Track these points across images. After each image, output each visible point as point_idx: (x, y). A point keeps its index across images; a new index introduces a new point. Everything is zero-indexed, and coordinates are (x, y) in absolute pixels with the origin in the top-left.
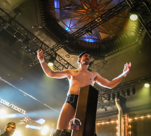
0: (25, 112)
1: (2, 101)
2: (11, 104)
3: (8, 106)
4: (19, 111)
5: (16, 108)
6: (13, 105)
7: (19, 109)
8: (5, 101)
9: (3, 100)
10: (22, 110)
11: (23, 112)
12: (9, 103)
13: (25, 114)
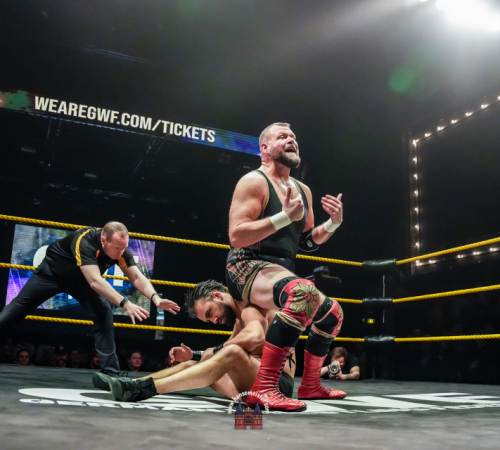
0: (213, 133)
1: (127, 119)
2: (159, 121)
3: (149, 128)
4: (193, 137)
5: (179, 130)
6: (166, 123)
7: (191, 131)
8: (133, 116)
9: (129, 116)
10: (200, 132)
11: (206, 133)
12: (150, 120)
13: (213, 140)
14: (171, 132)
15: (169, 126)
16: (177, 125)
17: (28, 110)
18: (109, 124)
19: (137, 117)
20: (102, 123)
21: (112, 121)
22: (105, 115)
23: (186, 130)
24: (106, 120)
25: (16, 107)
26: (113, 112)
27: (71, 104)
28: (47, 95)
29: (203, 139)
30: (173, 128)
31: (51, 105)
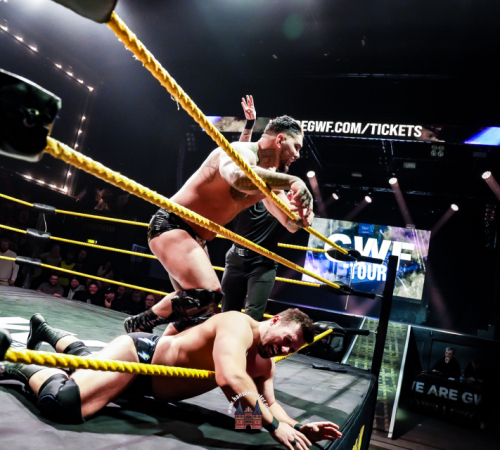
0: (421, 128)
1: (340, 127)
2: (368, 125)
3: (359, 132)
4: (400, 134)
5: (386, 129)
6: (374, 125)
7: (397, 129)
8: (345, 123)
9: (341, 124)
10: (407, 129)
11: (413, 129)
12: (359, 125)
13: (420, 134)
14: (379, 133)
15: (377, 128)
16: (384, 126)
18: (324, 133)
19: (349, 124)
20: (320, 133)
21: (327, 131)
22: (321, 126)
23: (393, 129)
24: (322, 130)
26: (329, 123)
29: (409, 134)
30: (381, 129)
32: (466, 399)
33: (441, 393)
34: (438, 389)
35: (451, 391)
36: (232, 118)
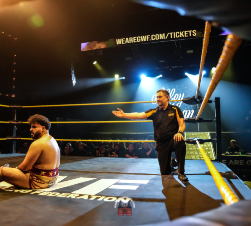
0: (195, 31)
1: (154, 37)
2: (168, 34)
3: (164, 38)
4: (186, 36)
5: (178, 35)
6: (171, 33)
7: (184, 34)
8: (156, 35)
10: (188, 33)
11: (192, 33)
12: (164, 34)
13: (196, 34)
14: (174, 37)
15: (173, 34)
16: (176, 33)
17: (115, 46)
19: (158, 35)
20: (144, 42)
21: (147, 40)
22: (144, 38)
23: (181, 34)
24: (145, 40)
25: (110, 46)
26: (147, 36)
27: (130, 38)
28: (120, 38)
29: (190, 35)
30: (175, 35)
31: (123, 41)
32: (249, 163)
33: (235, 163)
34: (233, 161)
35: (241, 161)
36: (96, 42)
